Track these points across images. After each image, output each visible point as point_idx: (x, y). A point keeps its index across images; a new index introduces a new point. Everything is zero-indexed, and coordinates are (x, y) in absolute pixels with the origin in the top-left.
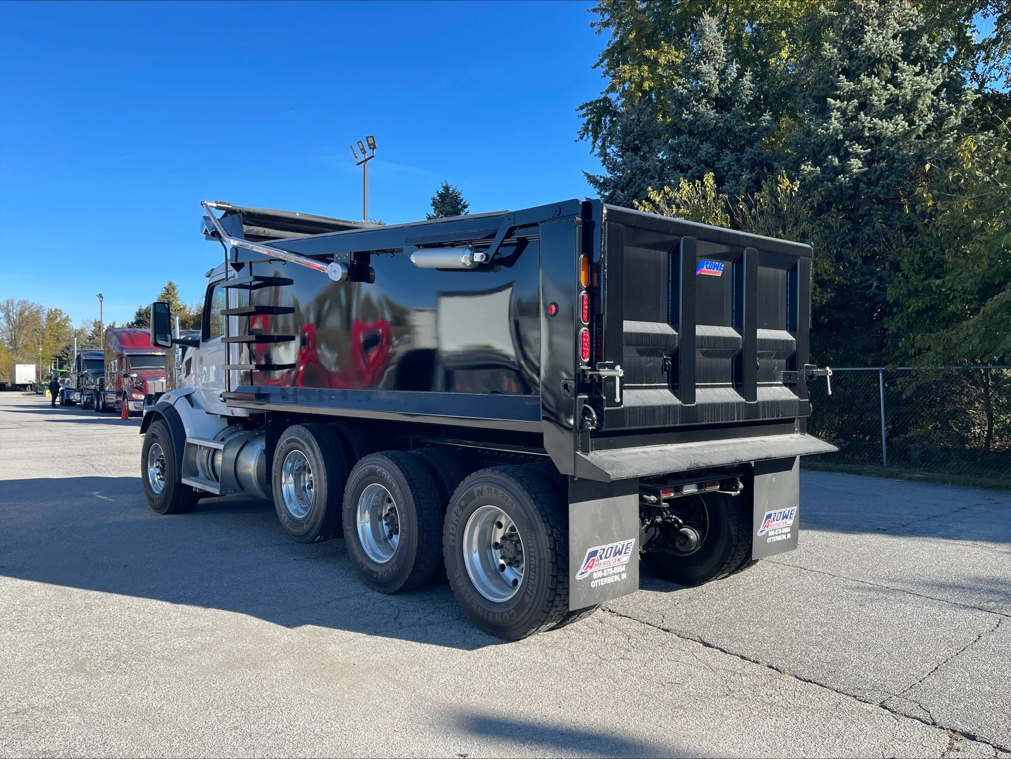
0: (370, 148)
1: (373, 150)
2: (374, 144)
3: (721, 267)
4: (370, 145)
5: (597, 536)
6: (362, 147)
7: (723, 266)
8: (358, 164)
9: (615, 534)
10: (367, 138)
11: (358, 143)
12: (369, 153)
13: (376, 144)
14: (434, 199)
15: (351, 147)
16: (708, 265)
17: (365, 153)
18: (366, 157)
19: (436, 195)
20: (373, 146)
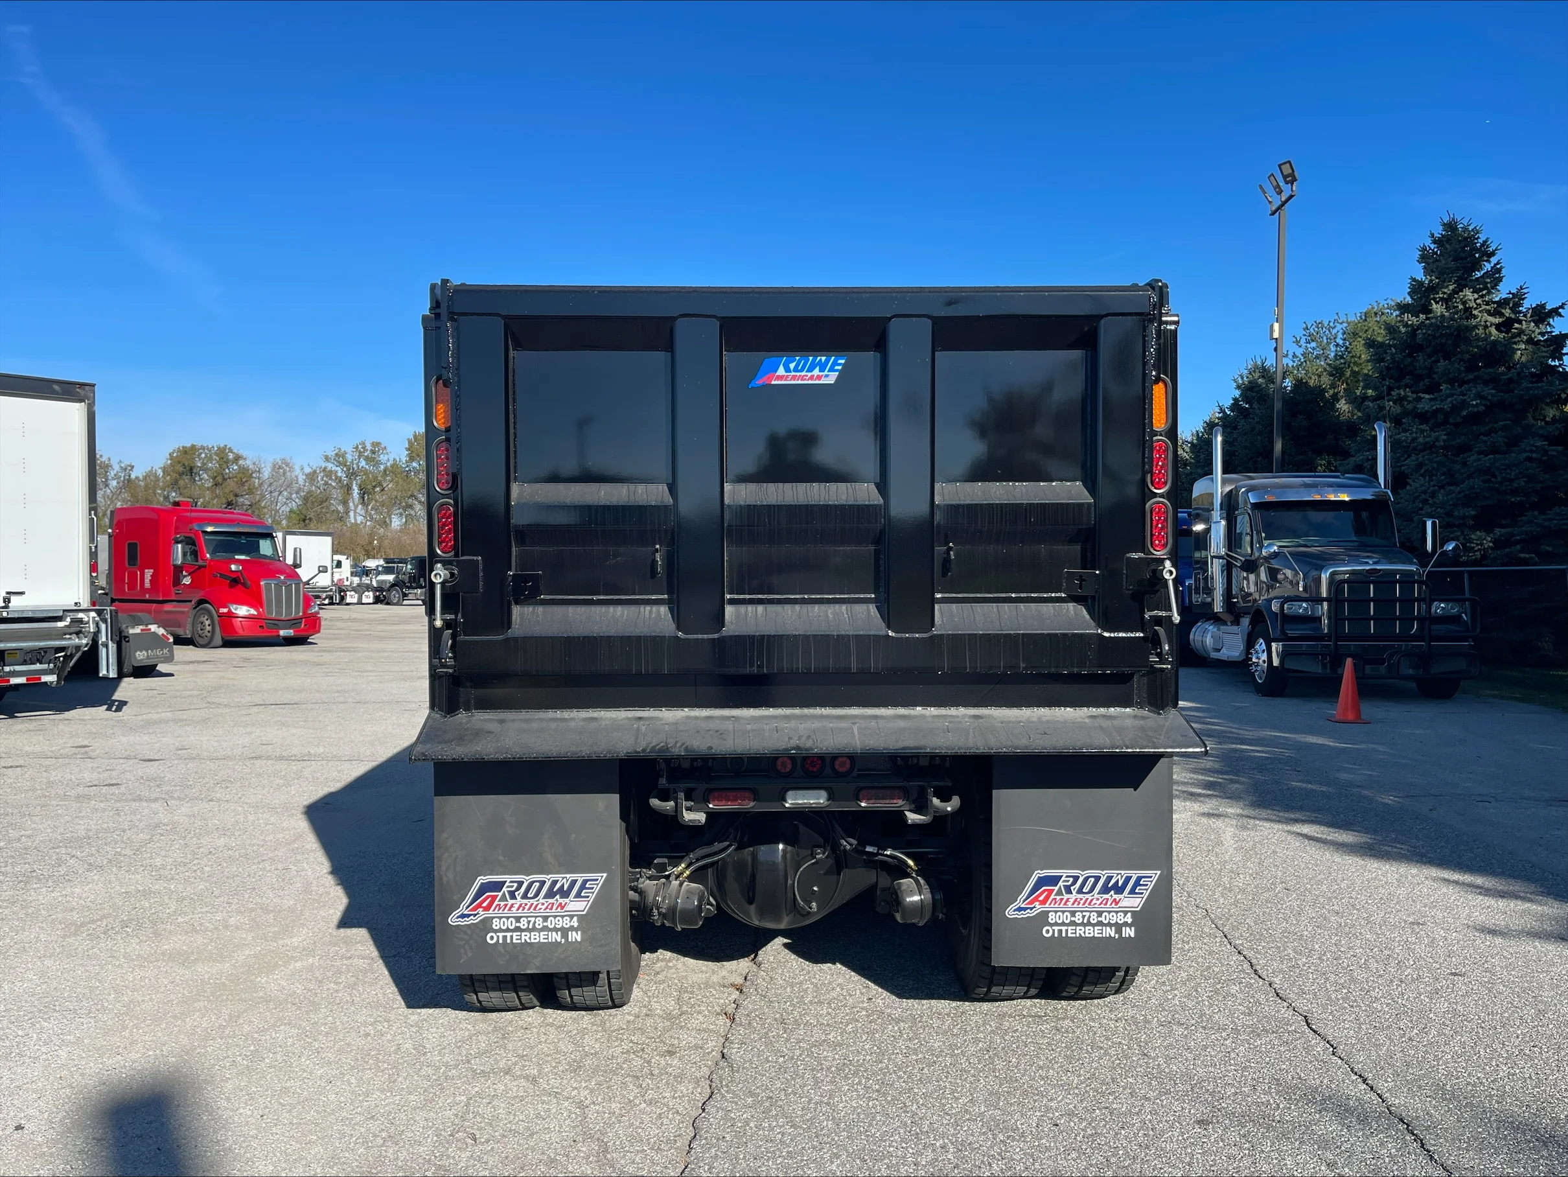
0: (1287, 183)
1: (1292, 184)
2: (1292, 175)
4: (1285, 177)
6: (1275, 184)
7: (840, 362)
8: (1273, 214)
10: (1280, 166)
11: (1269, 177)
12: (1287, 190)
13: (1296, 173)
14: (1424, 249)
15: (1261, 186)
17: (1280, 192)
18: (1283, 199)
19: (1428, 243)
20: (1291, 179)
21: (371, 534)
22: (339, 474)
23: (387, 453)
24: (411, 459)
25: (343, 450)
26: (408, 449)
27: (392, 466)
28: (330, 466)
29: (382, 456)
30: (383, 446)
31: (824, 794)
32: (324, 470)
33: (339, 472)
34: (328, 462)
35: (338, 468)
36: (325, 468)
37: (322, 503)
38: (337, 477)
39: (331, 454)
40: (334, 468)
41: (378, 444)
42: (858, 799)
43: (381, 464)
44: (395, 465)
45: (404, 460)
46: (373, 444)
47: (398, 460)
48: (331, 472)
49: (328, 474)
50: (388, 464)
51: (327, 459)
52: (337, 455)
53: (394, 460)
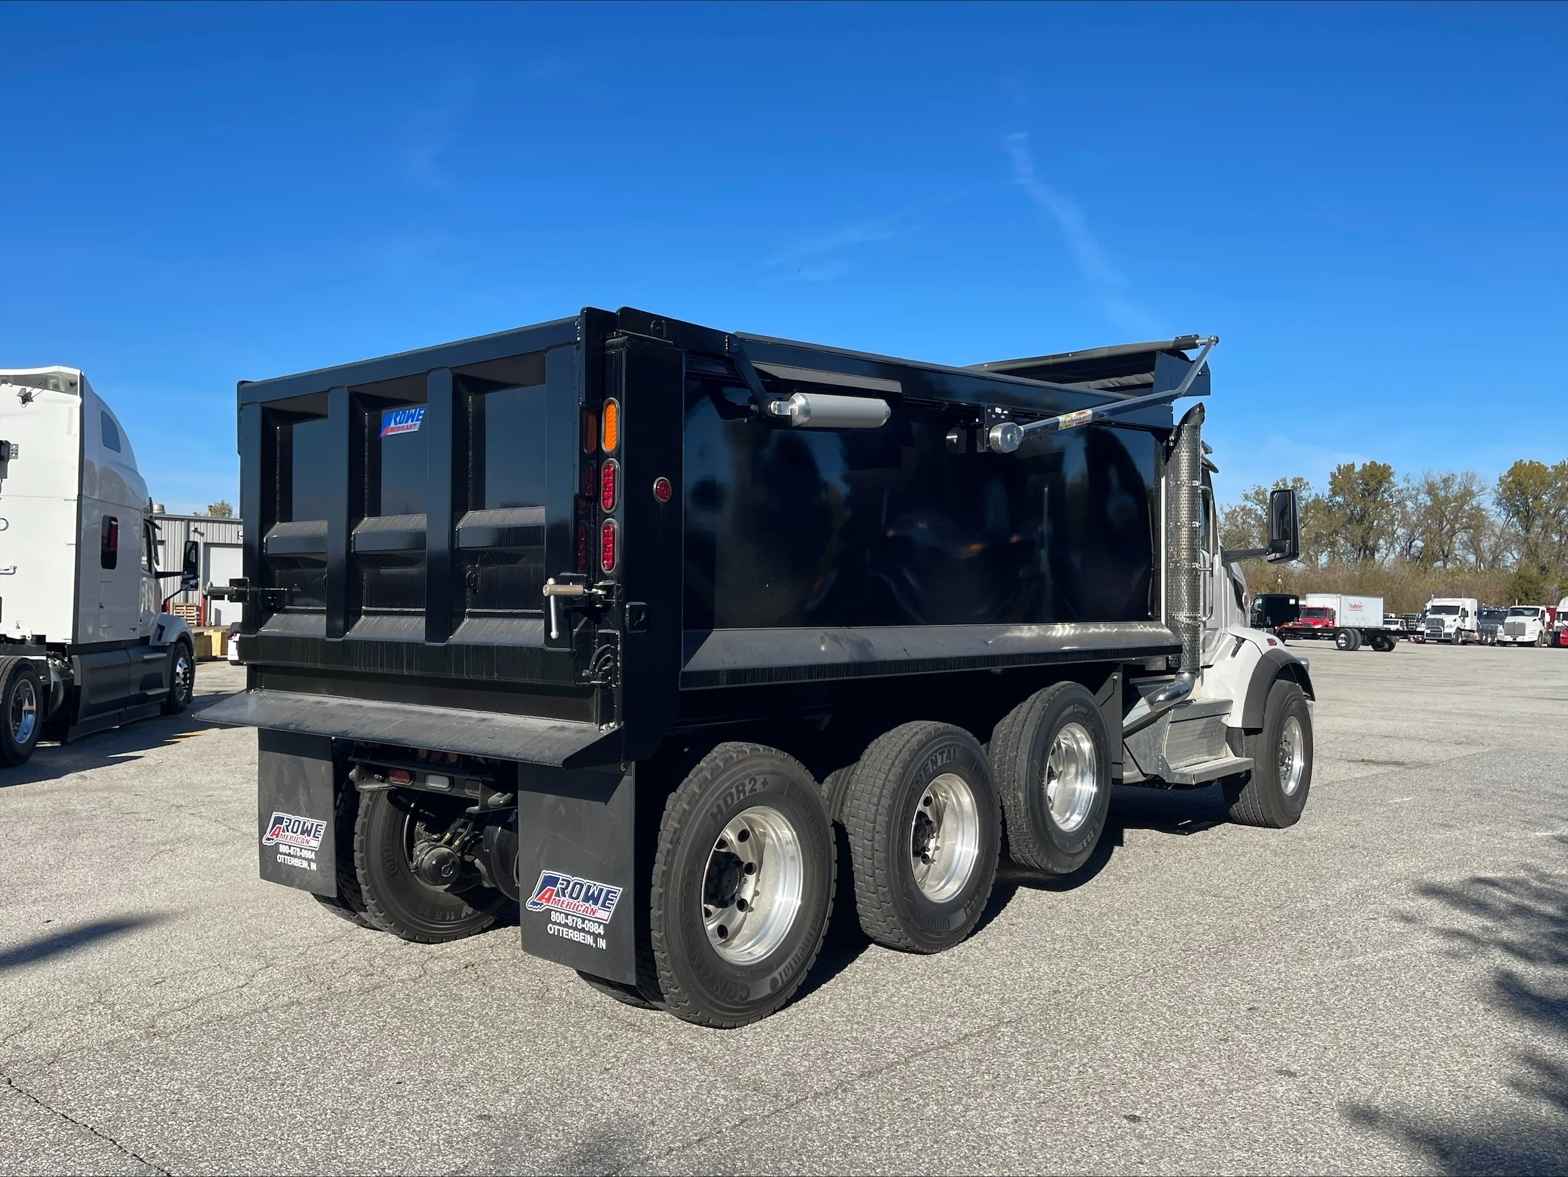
3: (419, 415)
5: (282, 800)
7: (422, 412)
9: (303, 806)
16: (398, 419)
21: (1276, 572)
22: (1259, 512)
23: (1310, 489)
24: (1335, 493)
25: (1262, 489)
26: (1331, 484)
27: (1314, 501)
28: (1249, 505)
29: (1304, 492)
30: (1305, 481)
31: (446, 780)
32: (1243, 509)
33: (1259, 510)
34: (1248, 500)
35: (1258, 507)
36: (1245, 506)
37: (1240, 541)
38: (1256, 515)
39: (1251, 492)
40: (1254, 507)
41: (1300, 480)
42: (463, 788)
43: (1303, 500)
44: (1317, 501)
45: (1327, 494)
46: (1294, 481)
47: (1321, 495)
48: (1250, 510)
49: (1247, 512)
50: (1310, 500)
51: (1247, 497)
52: (1256, 493)
53: (1316, 495)
